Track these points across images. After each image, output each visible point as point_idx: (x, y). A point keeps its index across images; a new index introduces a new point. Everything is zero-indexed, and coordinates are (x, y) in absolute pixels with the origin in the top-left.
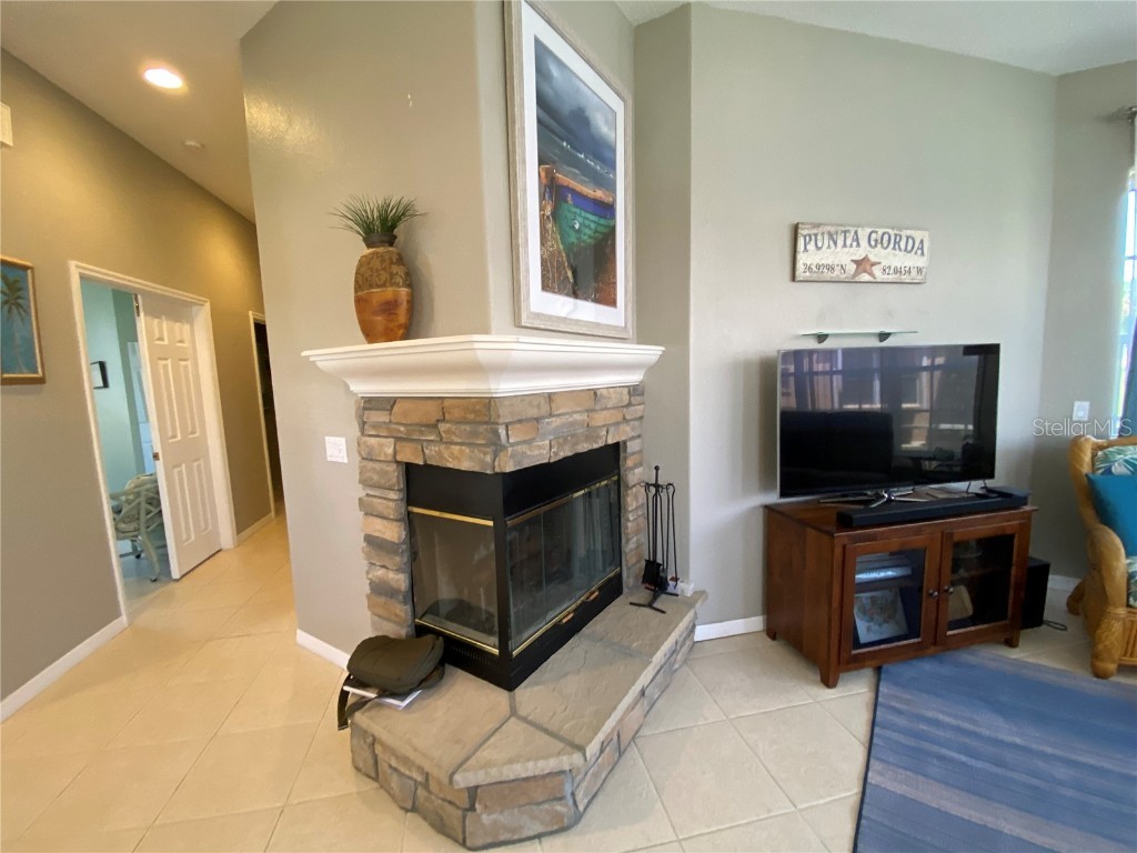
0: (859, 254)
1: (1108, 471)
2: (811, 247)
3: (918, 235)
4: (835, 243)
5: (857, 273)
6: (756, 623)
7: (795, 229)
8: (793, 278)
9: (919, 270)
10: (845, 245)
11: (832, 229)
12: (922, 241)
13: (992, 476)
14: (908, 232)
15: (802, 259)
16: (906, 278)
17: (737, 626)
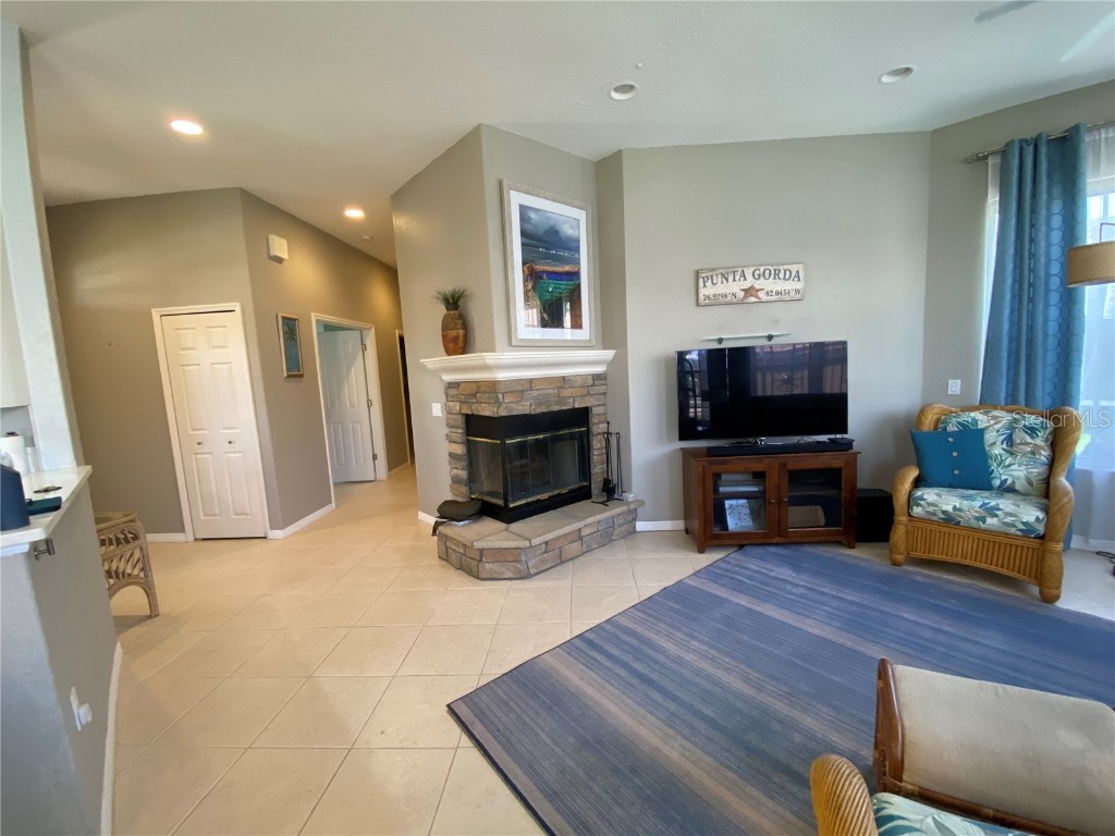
0: (747, 285)
1: (945, 429)
2: (709, 283)
3: (794, 268)
4: (727, 280)
5: (745, 297)
6: (680, 525)
7: (697, 274)
8: (698, 304)
9: (797, 291)
10: (734, 280)
11: (724, 271)
12: (798, 272)
13: (846, 432)
14: (786, 267)
15: (703, 292)
16: (786, 297)
17: (666, 525)
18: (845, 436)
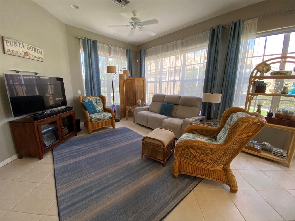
0: (26, 50)
1: (85, 102)
2: (9, 44)
4: (17, 45)
5: (25, 56)
7: (3, 38)
8: (4, 52)
9: (42, 59)
10: (20, 47)
11: (15, 41)
12: (41, 51)
14: (38, 48)
15: (6, 47)
16: (39, 60)
18: (66, 106)
